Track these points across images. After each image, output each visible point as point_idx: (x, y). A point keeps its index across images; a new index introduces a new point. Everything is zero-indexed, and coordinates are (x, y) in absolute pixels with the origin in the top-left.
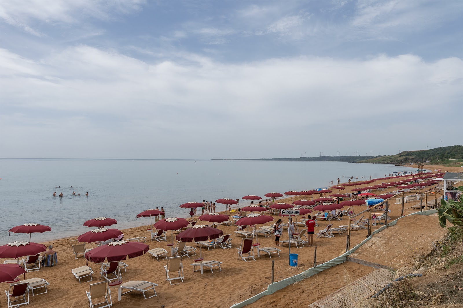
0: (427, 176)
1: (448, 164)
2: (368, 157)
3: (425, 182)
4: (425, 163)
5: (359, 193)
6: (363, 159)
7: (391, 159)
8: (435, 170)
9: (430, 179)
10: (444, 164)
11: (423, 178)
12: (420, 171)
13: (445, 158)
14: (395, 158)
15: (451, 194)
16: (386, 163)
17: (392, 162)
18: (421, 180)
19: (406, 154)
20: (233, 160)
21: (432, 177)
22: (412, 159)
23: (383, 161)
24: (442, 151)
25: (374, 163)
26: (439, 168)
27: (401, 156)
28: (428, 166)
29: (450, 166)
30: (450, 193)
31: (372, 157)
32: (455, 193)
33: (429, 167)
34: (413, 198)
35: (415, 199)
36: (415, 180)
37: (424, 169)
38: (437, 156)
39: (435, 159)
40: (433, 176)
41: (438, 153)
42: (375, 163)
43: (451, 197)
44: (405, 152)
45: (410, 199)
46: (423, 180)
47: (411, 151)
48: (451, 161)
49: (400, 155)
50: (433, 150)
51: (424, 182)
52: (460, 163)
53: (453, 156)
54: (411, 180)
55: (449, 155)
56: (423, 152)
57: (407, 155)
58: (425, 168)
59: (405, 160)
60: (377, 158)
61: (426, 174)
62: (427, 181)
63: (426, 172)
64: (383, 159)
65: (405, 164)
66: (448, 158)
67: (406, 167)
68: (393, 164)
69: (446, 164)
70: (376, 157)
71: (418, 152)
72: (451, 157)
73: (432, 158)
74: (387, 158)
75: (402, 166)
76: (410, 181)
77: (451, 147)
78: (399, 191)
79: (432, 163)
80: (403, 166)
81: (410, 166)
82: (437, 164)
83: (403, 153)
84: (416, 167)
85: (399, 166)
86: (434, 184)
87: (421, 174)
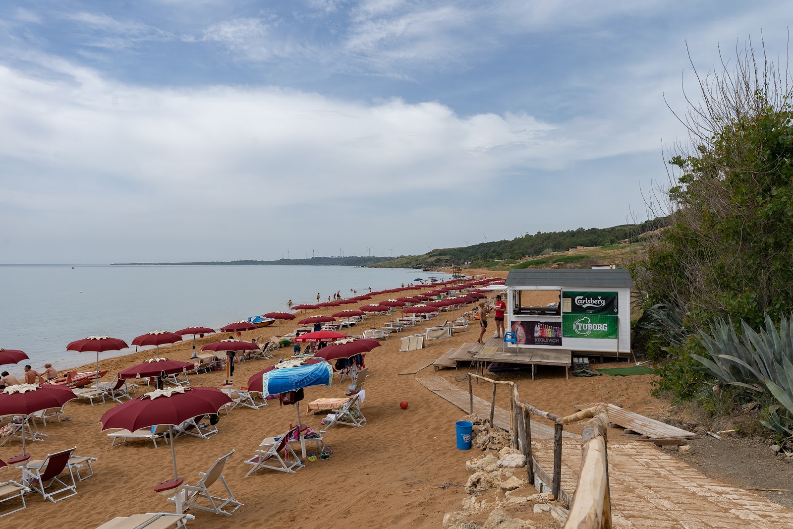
0: (467, 283)
1: (493, 268)
2: (385, 258)
3: (463, 296)
4: (464, 266)
5: (318, 328)
6: (378, 262)
7: (417, 260)
8: (478, 275)
9: (471, 289)
10: (488, 267)
11: (460, 288)
12: (455, 276)
13: (490, 258)
14: (424, 259)
15: (523, 326)
16: (410, 268)
17: (419, 265)
18: (458, 292)
19: (438, 252)
20: (156, 264)
21: (475, 286)
22: (446, 261)
23: (407, 263)
24: (486, 248)
25: (392, 268)
26: (483, 274)
27: (431, 256)
28: (467, 270)
29: (497, 269)
30: (523, 323)
31: (391, 259)
32: (533, 324)
33: (469, 272)
34: (440, 333)
35: (443, 334)
36: (447, 291)
37: (462, 275)
38: (479, 255)
39: (477, 260)
40: (476, 284)
41: (480, 251)
42: (396, 267)
43: (524, 334)
44: (437, 250)
45: (434, 336)
46: (460, 291)
47: (445, 249)
48: (497, 263)
49: (431, 254)
50: (474, 247)
51: (461, 296)
52: (509, 265)
53: (499, 256)
54: (440, 291)
55: (494, 254)
56: (461, 250)
57: (439, 255)
58: (463, 273)
59: (438, 263)
60: (399, 260)
61: (466, 280)
62: (468, 293)
63: (465, 278)
64: (407, 261)
65: (437, 268)
66: (492, 258)
67: (439, 273)
68: (420, 268)
69: (490, 267)
70: (398, 257)
71: (455, 249)
72: (497, 256)
73: (472, 258)
74: (412, 259)
75: (432, 270)
76: (437, 293)
77: (496, 242)
78: (416, 316)
79: (472, 267)
80: (435, 271)
81: (443, 271)
82: (480, 267)
83: (435, 251)
84: (451, 272)
85: (428, 270)
86: (479, 300)
87: (457, 280)
